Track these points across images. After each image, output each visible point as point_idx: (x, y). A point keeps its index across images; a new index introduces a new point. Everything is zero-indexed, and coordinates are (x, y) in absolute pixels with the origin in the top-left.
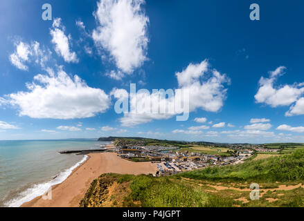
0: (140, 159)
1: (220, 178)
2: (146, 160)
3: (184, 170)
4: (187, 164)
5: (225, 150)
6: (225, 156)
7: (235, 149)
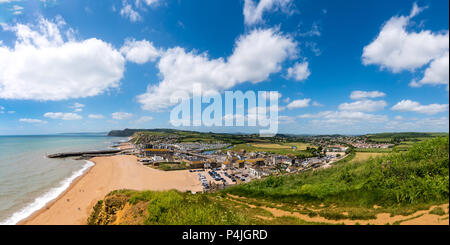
2: (181, 167)
3: (239, 182)
4: (245, 172)
5: (303, 147)
6: (303, 158)
7: (319, 145)
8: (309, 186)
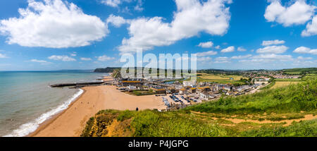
0: (142, 92)
1: (235, 110)
2: (149, 93)
3: (193, 103)
4: (197, 96)
5: (238, 78)
6: (238, 85)
7: (249, 77)
8: (252, 103)
